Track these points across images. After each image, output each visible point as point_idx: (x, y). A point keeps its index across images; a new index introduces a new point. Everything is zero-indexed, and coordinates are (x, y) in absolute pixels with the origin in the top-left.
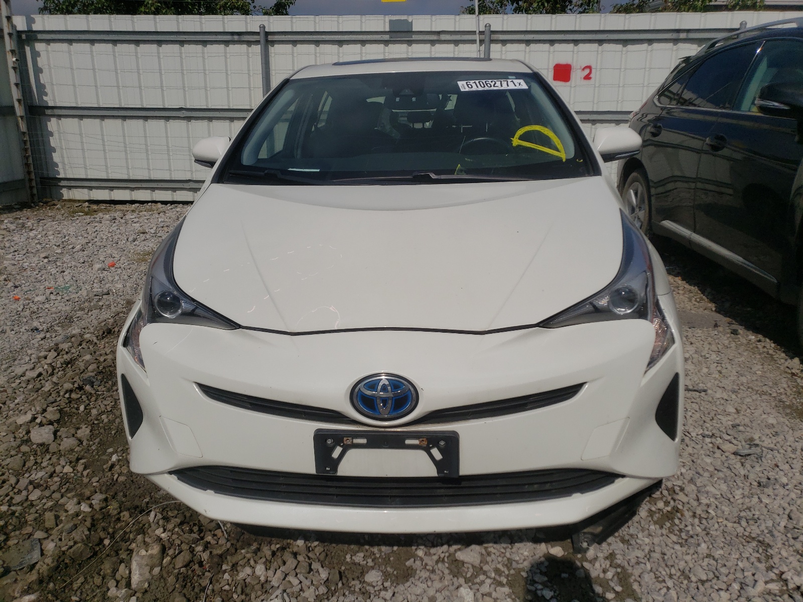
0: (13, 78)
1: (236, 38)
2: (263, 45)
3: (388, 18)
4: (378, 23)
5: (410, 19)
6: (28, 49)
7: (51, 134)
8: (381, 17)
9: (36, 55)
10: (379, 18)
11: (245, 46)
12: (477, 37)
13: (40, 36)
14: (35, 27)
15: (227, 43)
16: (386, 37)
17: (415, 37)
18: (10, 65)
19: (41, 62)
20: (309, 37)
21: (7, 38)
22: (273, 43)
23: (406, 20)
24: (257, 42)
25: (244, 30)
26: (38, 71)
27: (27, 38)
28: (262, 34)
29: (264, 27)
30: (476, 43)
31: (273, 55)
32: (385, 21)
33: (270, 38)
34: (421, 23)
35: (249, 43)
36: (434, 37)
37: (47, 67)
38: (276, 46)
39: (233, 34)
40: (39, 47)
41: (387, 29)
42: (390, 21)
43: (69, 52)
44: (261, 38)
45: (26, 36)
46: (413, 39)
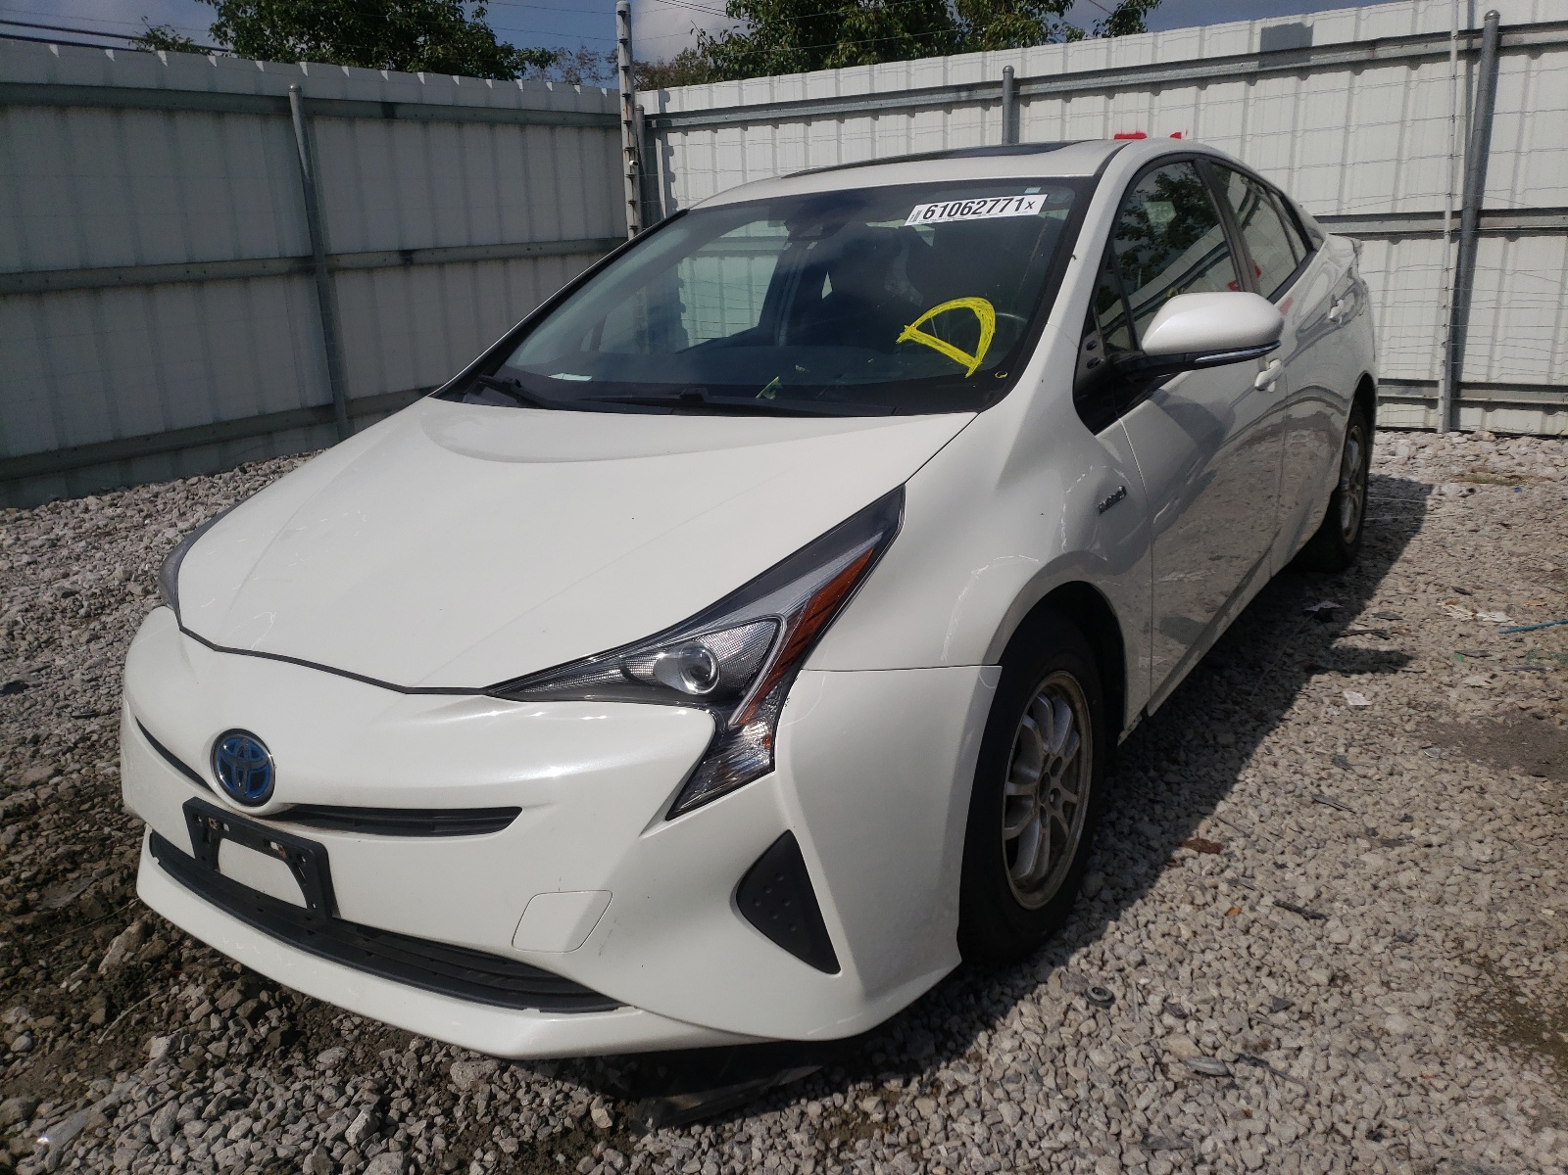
0: (629, 192)
1: (964, 95)
2: (1007, 106)
3: (1260, 25)
4: (1237, 38)
5: (1309, 20)
6: (658, 143)
7: (681, 283)
8: (1245, 24)
9: (668, 151)
10: (1239, 28)
11: (978, 110)
12: (1454, 46)
13: (675, 122)
14: (670, 108)
15: (947, 107)
16: (1252, 66)
17: (1316, 59)
18: (627, 171)
19: (675, 163)
20: (1095, 80)
21: (624, 127)
22: (1028, 99)
23: (1300, 25)
24: (998, 101)
25: (978, 80)
26: (670, 178)
27: (658, 126)
28: (1006, 85)
29: (1011, 71)
30: (1448, 59)
31: (1027, 122)
32: (1251, 32)
33: (1024, 90)
34: (1329, 28)
35: (986, 104)
36: (1362, 55)
37: (681, 171)
38: (1033, 104)
39: (958, 88)
40: (674, 139)
41: (1256, 49)
42: (1264, 30)
43: (713, 144)
44: (1003, 92)
45: (657, 123)
46: (1312, 63)
